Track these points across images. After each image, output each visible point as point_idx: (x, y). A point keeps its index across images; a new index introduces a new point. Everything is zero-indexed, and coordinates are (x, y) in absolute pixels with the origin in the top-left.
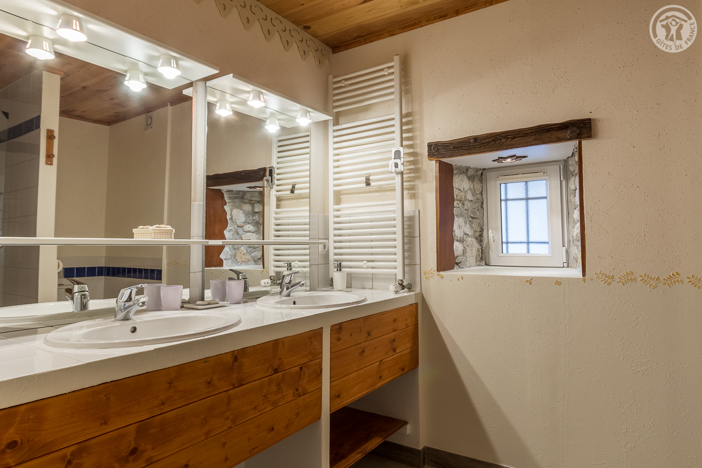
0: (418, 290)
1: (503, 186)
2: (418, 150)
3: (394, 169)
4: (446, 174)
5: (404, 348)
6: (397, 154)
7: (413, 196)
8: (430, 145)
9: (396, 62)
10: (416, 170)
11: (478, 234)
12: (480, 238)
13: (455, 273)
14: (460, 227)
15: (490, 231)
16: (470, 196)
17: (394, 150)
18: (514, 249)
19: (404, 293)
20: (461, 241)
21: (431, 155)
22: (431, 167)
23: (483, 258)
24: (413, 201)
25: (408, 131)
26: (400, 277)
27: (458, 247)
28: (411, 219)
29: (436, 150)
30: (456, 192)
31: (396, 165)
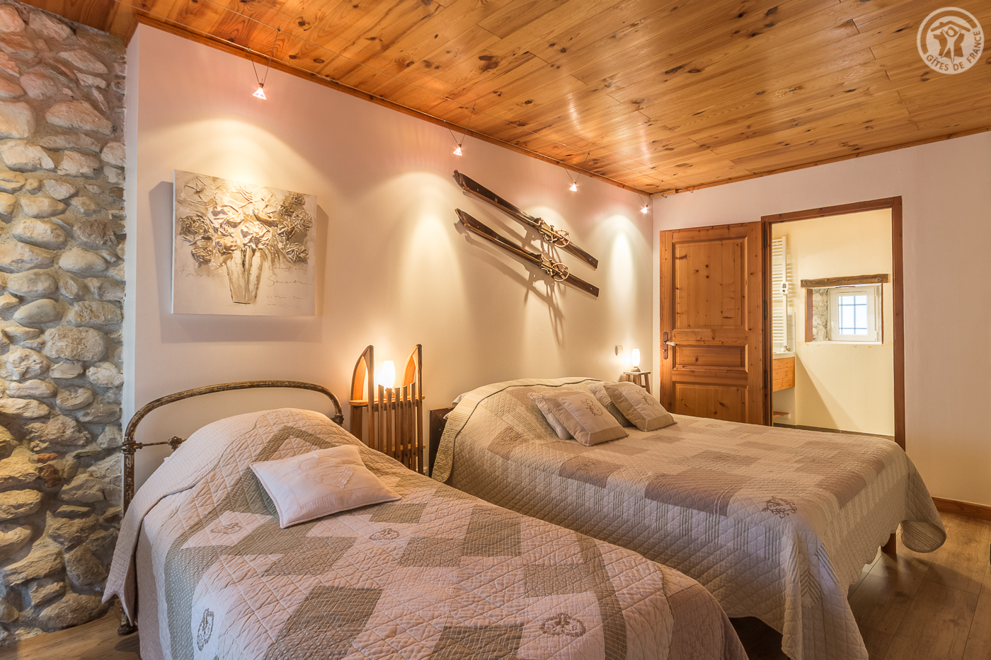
0: (794, 351)
1: (840, 298)
2: (794, 283)
3: (781, 292)
4: (810, 293)
5: (790, 376)
6: (784, 286)
7: (791, 305)
8: (802, 281)
9: (784, 239)
10: (793, 292)
11: (824, 324)
12: (826, 326)
13: (813, 343)
14: (816, 321)
15: (832, 323)
16: (821, 304)
17: (782, 283)
18: (845, 332)
19: (787, 352)
20: (816, 327)
21: (802, 286)
22: (803, 291)
23: (828, 337)
24: (791, 308)
25: (790, 273)
26: (785, 344)
27: (814, 330)
28: (791, 316)
29: (805, 283)
30: (814, 303)
31: (784, 291)
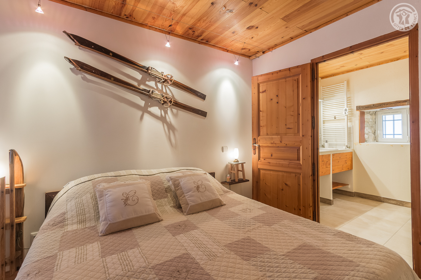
0: (352, 148)
1: (384, 116)
2: (352, 108)
3: (344, 114)
4: (362, 114)
5: (349, 163)
6: (346, 110)
7: (351, 121)
8: (357, 107)
9: (345, 83)
10: (351, 114)
11: (374, 132)
12: (374, 133)
13: (365, 143)
14: (367, 130)
15: (378, 131)
16: (371, 120)
17: (344, 109)
18: (387, 137)
19: (348, 149)
20: (367, 134)
21: (357, 109)
22: (358, 113)
23: (376, 139)
24: (351, 123)
25: (349, 102)
26: (346, 144)
27: (366, 136)
28: (350, 128)
29: (358, 108)
30: (366, 120)
31: (345, 113)
